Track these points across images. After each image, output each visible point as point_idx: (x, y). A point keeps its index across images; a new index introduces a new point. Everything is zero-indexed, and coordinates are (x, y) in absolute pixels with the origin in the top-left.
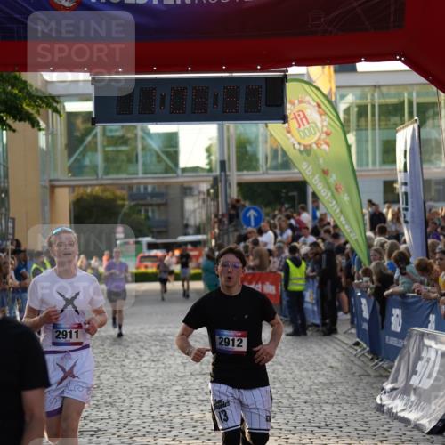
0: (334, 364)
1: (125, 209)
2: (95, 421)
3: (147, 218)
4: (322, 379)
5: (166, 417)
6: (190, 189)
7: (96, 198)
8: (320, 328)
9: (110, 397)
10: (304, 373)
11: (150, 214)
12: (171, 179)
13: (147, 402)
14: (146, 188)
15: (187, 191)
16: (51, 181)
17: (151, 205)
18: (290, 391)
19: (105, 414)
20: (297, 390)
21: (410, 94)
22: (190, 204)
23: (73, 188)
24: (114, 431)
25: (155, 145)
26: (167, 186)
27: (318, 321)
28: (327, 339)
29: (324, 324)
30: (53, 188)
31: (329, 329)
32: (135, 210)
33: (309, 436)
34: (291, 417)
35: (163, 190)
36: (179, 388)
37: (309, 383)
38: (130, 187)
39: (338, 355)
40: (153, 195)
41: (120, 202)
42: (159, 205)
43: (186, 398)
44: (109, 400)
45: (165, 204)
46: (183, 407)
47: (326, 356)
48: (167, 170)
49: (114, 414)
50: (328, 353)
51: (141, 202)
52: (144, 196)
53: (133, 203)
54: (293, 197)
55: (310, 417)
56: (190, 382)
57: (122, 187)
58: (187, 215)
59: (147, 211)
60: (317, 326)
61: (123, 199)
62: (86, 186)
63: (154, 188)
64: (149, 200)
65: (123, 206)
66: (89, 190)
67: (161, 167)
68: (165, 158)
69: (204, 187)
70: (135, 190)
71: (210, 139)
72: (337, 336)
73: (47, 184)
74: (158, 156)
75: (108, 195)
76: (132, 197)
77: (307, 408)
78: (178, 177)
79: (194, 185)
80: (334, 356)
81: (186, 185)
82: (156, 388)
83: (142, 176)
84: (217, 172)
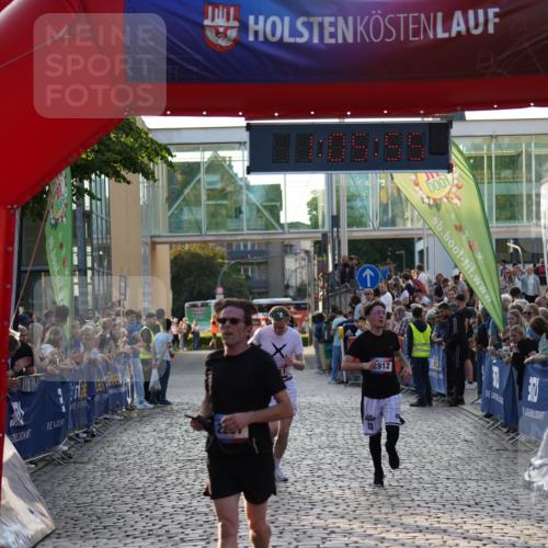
0: (467, 438)
1: (225, 268)
3: (247, 277)
4: (459, 454)
6: (291, 246)
7: (194, 255)
8: (446, 398)
10: (439, 447)
11: (250, 273)
12: (276, 236)
14: (245, 246)
15: (288, 249)
16: (152, 237)
17: (252, 264)
18: (429, 467)
20: (436, 464)
21: (528, 145)
22: (291, 263)
23: (171, 244)
25: (255, 199)
26: (268, 243)
27: (443, 391)
28: (453, 409)
29: (450, 394)
30: (154, 244)
31: (455, 399)
32: (235, 269)
33: (461, 515)
34: (437, 494)
35: (264, 248)
37: (446, 457)
38: (230, 244)
39: (470, 427)
40: (253, 253)
41: (219, 261)
42: (259, 264)
45: (266, 263)
46: (319, 483)
47: (458, 430)
48: (268, 226)
50: (459, 425)
51: (241, 261)
52: (244, 254)
53: (233, 262)
54: (400, 256)
55: (457, 495)
57: (220, 243)
58: (287, 275)
59: (246, 271)
60: (443, 395)
61: (222, 258)
62: (183, 243)
63: (253, 246)
64: (250, 259)
65: (222, 265)
66: (187, 247)
67: (261, 223)
68: (266, 213)
69: (308, 245)
70: (235, 248)
71: (313, 192)
72: (464, 407)
73: (148, 240)
74: (259, 210)
75: (206, 252)
76: (231, 256)
77: (452, 486)
78: (284, 233)
79: (293, 242)
80: (466, 429)
81: (286, 242)
83: (247, 232)
84: (327, 228)
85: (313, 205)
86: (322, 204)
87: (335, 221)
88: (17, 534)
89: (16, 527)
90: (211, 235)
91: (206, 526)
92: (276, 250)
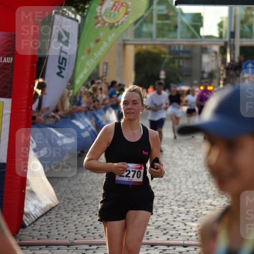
1: (166, 60)
2: (160, 190)
3: (180, 66)
5: (203, 190)
6: (206, 49)
12: (197, 42)
13: (190, 180)
14: (179, 48)
15: (204, 50)
16: (124, 40)
17: (182, 58)
19: (165, 186)
22: (206, 59)
23: (135, 45)
24: (173, 197)
25: (186, 21)
26: (193, 46)
30: (124, 45)
32: (172, 61)
35: (190, 49)
38: (170, 47)
40: (184, 52)
41: (163, 56)
42: (187, 59)
45: (191, 58)
48: (193, 37)
49: (171, 186)
51: (176, 56)
52: (178, 52)
53: (171, 57)
57: (164, 45)
58: (203, 65)
59: (179, 62)
61: (165, 54)
62: (142, 45)
63: (184, 48)
64: (181, 55)
65: (164, 58)
66: (144, 47)
67: (189, 35)
68: (192, 29)
69: (216, 48)
70: (172, 49)
71: (222, 18)
73: (121, 42)
74: (188, 28)
75: (156, 51)
76: (171, 53)
78: (202, 41)
79: (208, 47)
81: (204, 47)
82: (194, 172)
83: (180, 40)
84: (227, 39)
85: (220, 25)
86: (226, 25)
87: (232, 35)
88: (36, 206)
89: (35, 202)
90: (159, 41)
92: (197, 51)
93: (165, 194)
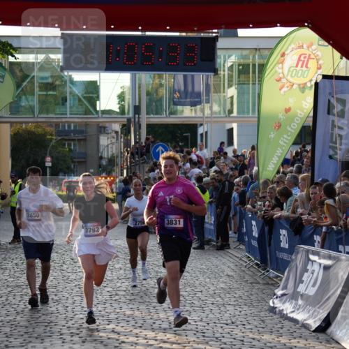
0: (230, 274)
3: (70, 150)
4: (222, 285)
5: (103, 313)
6: (105, 127)
7: (30, 133)
9: (56, 295)
10: (208, 280)
11: (72, 147)
12: (93, 119)
14: (69, 126)
17: (74, 140)
18: (199, 294)
19: (54, 309)
22: (104, 141)
23: (12, 123)
24: (64, 323)
25: (78, 91)
26: (86, 124)
27: (213, 238)
28: (221, 252)
32: (61, 143)
33: (220, 331)
34: (204, 315)
35: (83, 128)
36: (110, 289)
37: (212, 288)
38: (57, 125)
39: (232, 266)
40: (75, 132)
41: (49, 137)
42: (79, 140)
43: (117, 298)
44: (56, 298)
45: (85, 140)
46: (115, 305)
47: (223, 267)
48: (87, 112)
49: (61, 309)
50: (224, 264)
51: (66, 138)
52: (68, 132)
54: (186, 137)
55: (218, 316)
56: (119, 285)
57: (50, 124)
58: (101, 150)
59: (69, 145)
61: (51, 135)
62: (21, 123)
63: (75, 126)
64: (72, 136)
65: (51, 140)
66: (24, 126)
67: (81, 110)
68: (86, 102)
69: (117, 127)
70: (61, 127)
71: (122, 88)
72: (229, 251)
74: (80, 100)
76: (59, 133)
77: (215, 308)
78: (98, 117)
79: (107, 125)
80: (229, 267)
81: (101, 125)
83: (70, 116)
84: (131, 115)
85: (121, 97)
86: (128, 97)
87: (137, 109)
90: (42, 118)
91: (26, 336)
93: (53, 319)
